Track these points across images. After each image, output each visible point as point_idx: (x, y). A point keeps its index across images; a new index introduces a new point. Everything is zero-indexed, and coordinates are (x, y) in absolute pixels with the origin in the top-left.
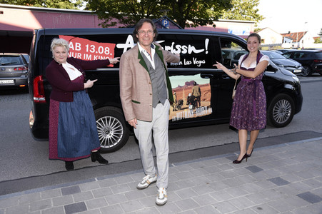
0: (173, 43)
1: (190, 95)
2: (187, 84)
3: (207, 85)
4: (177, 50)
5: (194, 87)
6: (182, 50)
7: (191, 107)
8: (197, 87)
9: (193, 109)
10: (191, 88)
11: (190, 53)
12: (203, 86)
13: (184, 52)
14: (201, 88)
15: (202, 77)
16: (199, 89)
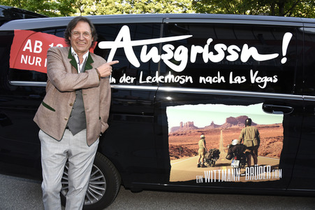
0: (210, 41)
1: (235, 143)
2: (231, 121)
3: (276, 126)
4: (216, 53)
5: (244, 129)
6: (227, 53)
7: (236, 163)
8: (252, 128)
9: (240, 167)
10: (238, 130)
11: (244, 59)
12: (267, 127)
13: (233, 57)
14: (261, 132)
15: (266, 109)
16: (257, 134)
